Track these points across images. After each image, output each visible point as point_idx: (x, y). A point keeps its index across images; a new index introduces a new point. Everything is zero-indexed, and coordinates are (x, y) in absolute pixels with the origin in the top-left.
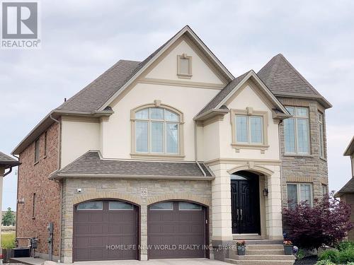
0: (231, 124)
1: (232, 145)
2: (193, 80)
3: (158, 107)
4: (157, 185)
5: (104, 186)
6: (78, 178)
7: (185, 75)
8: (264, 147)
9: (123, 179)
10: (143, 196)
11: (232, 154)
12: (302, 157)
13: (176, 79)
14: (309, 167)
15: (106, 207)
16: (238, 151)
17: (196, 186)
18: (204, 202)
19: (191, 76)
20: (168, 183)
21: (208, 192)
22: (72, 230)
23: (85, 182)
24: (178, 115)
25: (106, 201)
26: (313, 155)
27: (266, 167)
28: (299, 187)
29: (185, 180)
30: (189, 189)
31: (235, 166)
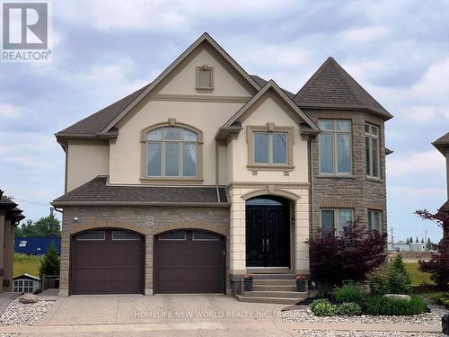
0: (247, 142)
1: (248, 167)
2: (215, 94)
3: (172, 126)
4: (165, 213)
5: (104, 214)
6: (75, 206)
7: (205, 89)
8: (288, 169)
9: (126, 206)
10: (150, 225)
11: (248, 177)
12: (341, 178)
13: (195, 93)
14: (350, 190)
15: (109, 237)
16: (255, 173)
17: (211, 213)
18: (220, 231)
19: (213, 90)
20: (178, 211)
21: (225, 220)
22: (68, 262)
23: (83, 210)
24: (197, 134)
25: (109, 230)
26: (355, 176)
27: (290, 190)
28: (337, 213)
29: (197, 207)
30: (203, 217)
31: (251, 190)
